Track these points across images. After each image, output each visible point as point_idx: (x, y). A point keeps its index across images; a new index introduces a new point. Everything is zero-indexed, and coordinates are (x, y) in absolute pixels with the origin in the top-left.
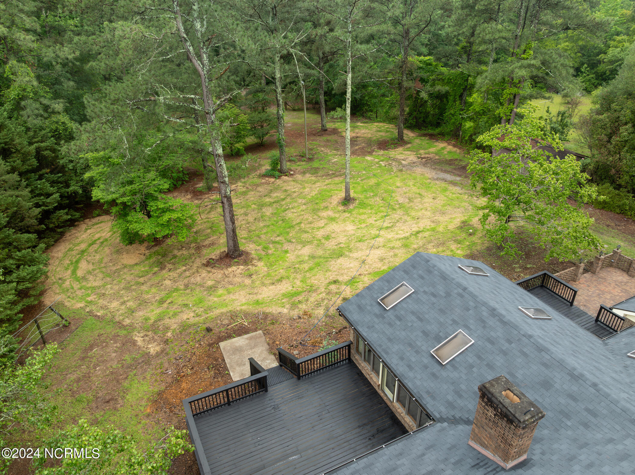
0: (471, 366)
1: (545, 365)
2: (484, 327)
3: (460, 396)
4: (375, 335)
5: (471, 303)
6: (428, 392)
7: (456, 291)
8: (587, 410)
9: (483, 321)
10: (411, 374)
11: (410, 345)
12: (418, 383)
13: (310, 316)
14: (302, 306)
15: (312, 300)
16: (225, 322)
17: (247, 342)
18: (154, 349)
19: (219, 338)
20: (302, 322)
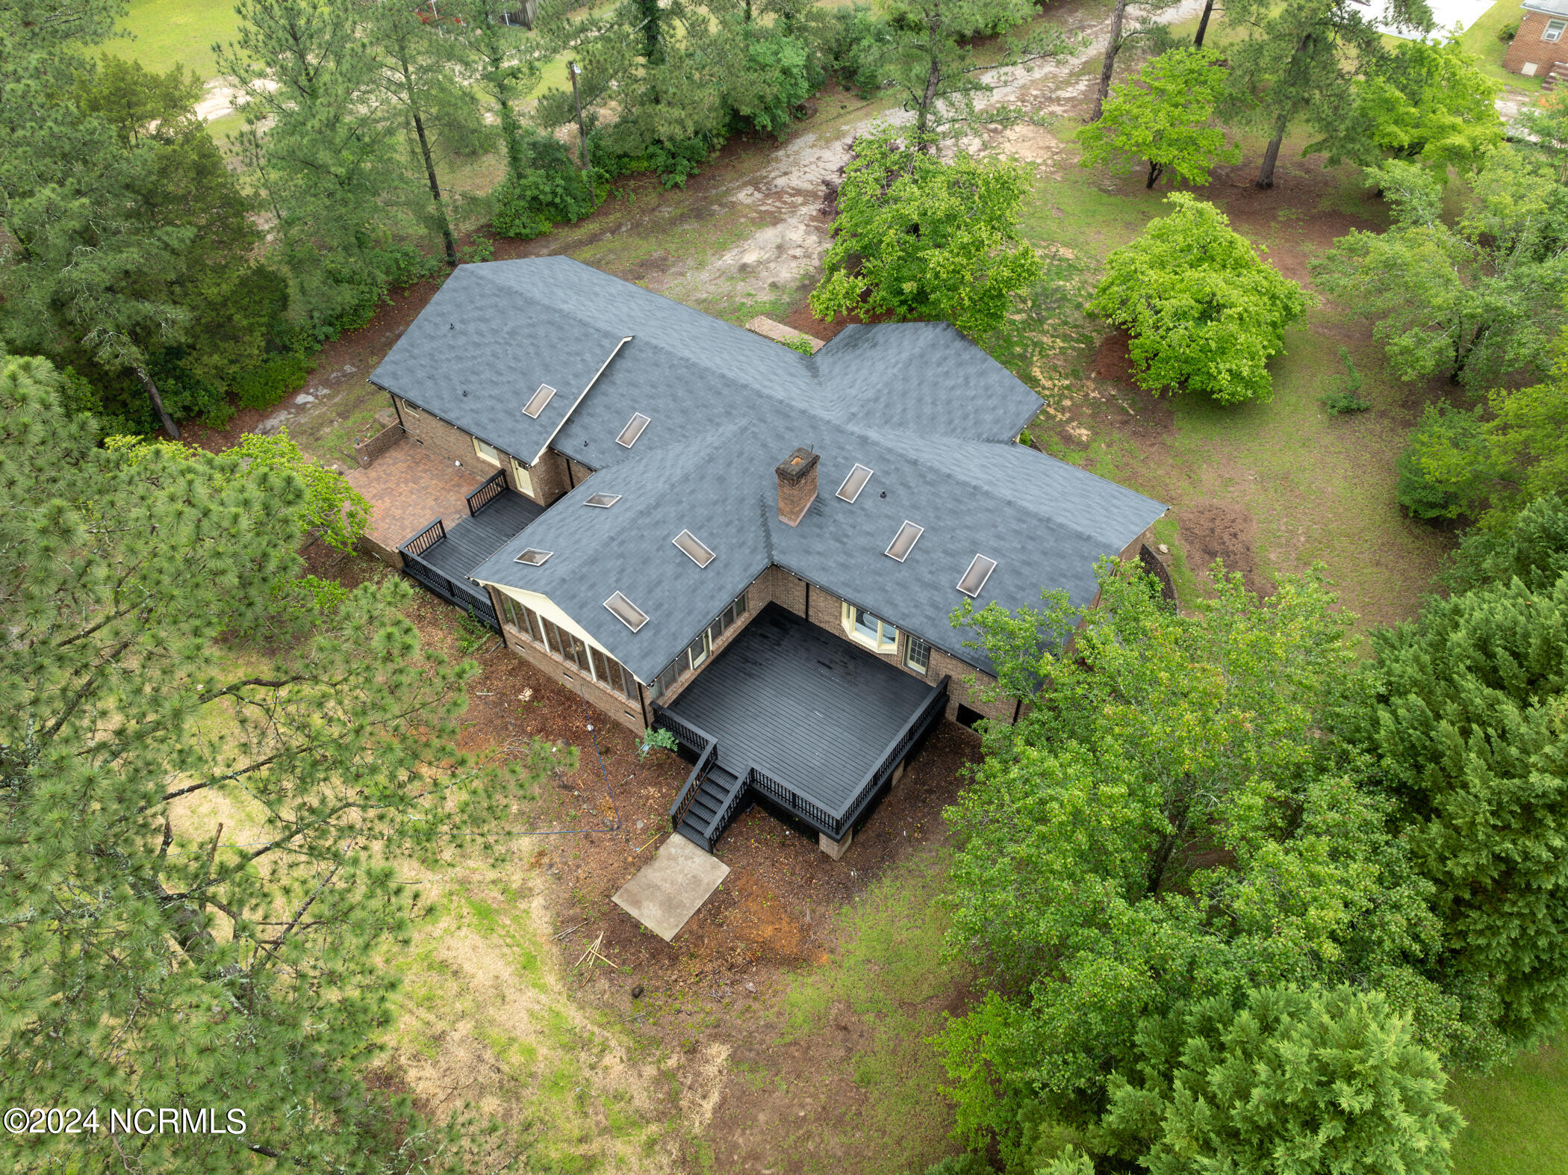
0: (712, 533)
1: (702, 478)
3: (744, 543)
4: (686, 629)
5: (633, 533)
6: (745, 570)
7: (616, 548)
9: (657, 523)
10: (729, 586)
11: (694, 591)
12: (736, 578)
13: (541, 854)
14: (516, 880)
15: (492, 875)
16: (603, 984)
17: (645, 904)
18: (719, 1053)
19: (653, 956)
20: (561, 856)
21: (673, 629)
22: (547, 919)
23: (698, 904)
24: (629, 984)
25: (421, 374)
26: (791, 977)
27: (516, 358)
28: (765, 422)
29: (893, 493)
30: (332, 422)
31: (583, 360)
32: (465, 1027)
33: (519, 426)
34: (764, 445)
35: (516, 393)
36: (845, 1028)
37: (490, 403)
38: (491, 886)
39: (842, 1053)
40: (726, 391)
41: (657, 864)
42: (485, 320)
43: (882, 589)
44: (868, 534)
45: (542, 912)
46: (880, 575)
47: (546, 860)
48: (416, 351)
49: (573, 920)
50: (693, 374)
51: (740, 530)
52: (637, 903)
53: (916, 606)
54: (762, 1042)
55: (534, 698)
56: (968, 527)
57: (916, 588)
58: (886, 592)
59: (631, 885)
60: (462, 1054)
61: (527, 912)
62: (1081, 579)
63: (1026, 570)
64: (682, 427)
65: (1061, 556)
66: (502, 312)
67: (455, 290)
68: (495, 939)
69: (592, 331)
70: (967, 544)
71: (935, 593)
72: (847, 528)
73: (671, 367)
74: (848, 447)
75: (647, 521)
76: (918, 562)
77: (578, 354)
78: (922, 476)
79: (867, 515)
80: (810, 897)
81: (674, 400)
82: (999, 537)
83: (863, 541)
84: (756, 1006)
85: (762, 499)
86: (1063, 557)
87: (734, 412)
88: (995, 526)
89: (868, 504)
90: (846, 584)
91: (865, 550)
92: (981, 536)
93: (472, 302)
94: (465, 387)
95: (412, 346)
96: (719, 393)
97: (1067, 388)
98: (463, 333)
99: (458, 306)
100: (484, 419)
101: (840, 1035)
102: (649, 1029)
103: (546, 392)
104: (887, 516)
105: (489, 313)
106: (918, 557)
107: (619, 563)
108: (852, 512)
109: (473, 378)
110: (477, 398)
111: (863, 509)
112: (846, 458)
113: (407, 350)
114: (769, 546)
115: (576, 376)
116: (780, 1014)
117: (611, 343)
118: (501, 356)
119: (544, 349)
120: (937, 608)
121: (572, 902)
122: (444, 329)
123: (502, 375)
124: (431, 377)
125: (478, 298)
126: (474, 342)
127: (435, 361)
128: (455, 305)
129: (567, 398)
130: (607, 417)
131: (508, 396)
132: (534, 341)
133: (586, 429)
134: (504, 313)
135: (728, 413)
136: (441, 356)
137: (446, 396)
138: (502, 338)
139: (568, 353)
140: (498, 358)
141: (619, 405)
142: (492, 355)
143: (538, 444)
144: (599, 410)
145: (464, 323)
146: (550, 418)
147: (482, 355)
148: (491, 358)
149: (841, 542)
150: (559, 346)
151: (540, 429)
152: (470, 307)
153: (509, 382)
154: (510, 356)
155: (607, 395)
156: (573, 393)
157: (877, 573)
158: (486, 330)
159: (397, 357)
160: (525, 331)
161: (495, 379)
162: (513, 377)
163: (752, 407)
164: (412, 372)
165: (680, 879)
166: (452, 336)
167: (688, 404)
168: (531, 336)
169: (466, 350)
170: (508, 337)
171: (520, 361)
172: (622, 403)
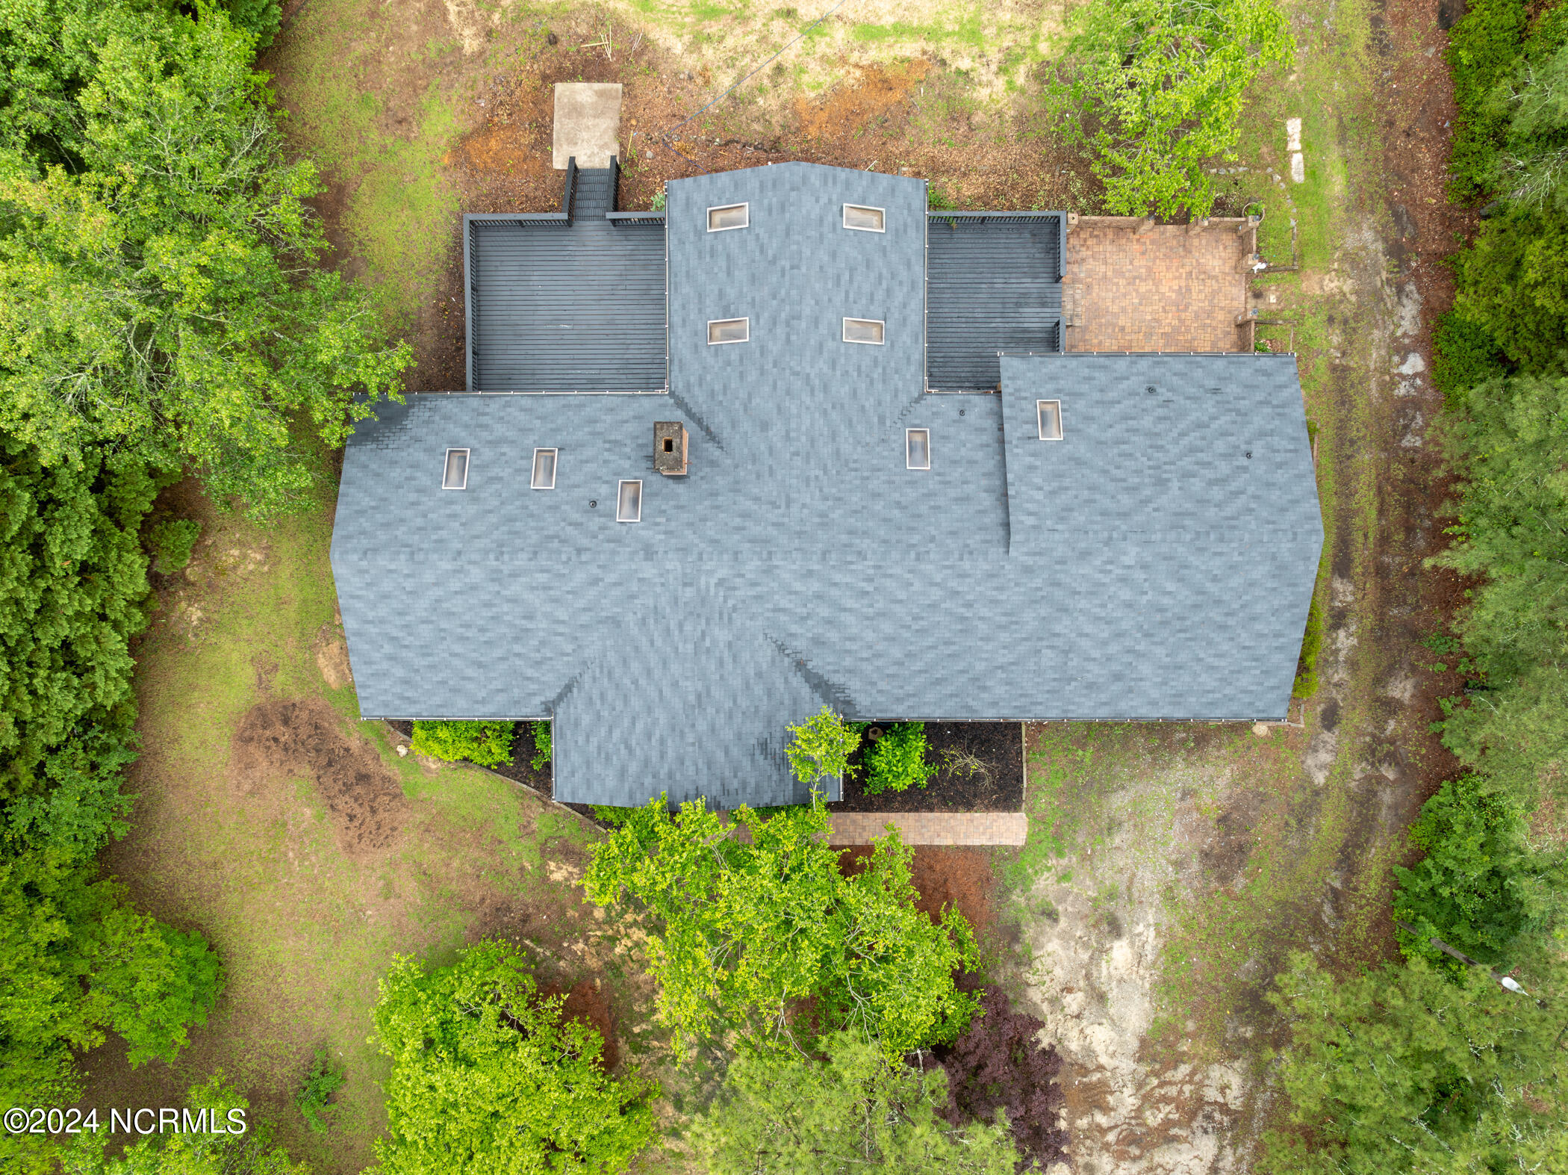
0: (729, 363)
1: (779, 408)
2: (770, 330)
3: (700, 385)
4: (680, 257)
5: (783, 292)
6: (680, 361)
7: (783, 262)
8: (771, 467)
9: (775, 323)
10: (680, 331)
11: (700, 296)
12: (680, 345)
13: (707, 82)
14: (708, 51)
15: (729, 42)
16: (583, 30)
17: (595, 98)
18: (470, 44)
19: (560, 68)
20: (689, 92)
21: (687, 246)
22: (660, 42)
23: (556, 125)
24: (564, 44)
26: (460, 129)
27: (1130, 456)
28: (773, 524)
29: (586, 512)
31: (1040, 489)
33: (1050, 386)
34: (757, 499)
35: (1089, 419)
36: (400, 122)
37: (1111, 395)
38: (722, 33)
39: (391, 104)
40: (844, 538)
41: (611, 133)
42: (1211, 483)
44: (587, 461)
45: (668, 44)
46: (552, 430)
47: (700, 80)
48: (1267, 410)
49: (639, 54)
51: (712, 394)
52: (601, 94)
53: (502, 418)
54: (449, 74)
56: (490, 512)
57: (511, 434)
58: (538, 418)
59: (616, 104)
61: (680, 36)
62: (357, 512)
63: (413, 497)
64: (867, 478)
65: (386, 525)
66: (1202, 502)
67: (1295, 502)
70: (482, 495)
71: (490, 438)
72: (612, 458)
73: (932, 539)
74: (662, 537)
75: (783, 315)
76: (522, 458)
77: (1053, 493)
78: (562, 541)
79: (600, 478)
80: (486, 196)
81: (898, 503)
82: (454, 516)
83: (588, 452)
84: (469, 94)
85: (719, 444)
86: (382, 525)
87: (817, 520)
88: (463, 524)
89: (604, 490)
90: (581, 406)
91: (581, 445)
92: (472, 509)
93: (1256, 497)
95: (1279, 414)
97: (613, 940)
98: (1225, 456)
99: (1270, 485)
100: (1101, 377)
101: (401, 115)
102: (527, 25)
103: (1050, 433)
104: (578, 486)
105: (1217, 493)
106: (524, 462)
107: (770, 253)
108: (615, 474)
109: (1160, 412)
110: (1133, 394)
111: (607, 482)
112: (657, 524)
113: (1283, 406)
114: (679, 403)
115: (1032, 468)
116: (449, 100)
117: (1022, 522)
118: (1150, 451)
119: (1102, 480)
120: (481, 426)
121: (652, 65)
122: (1258, 449)
123: (1128, 431)
124: (1216, 391)
125: (1253, 506)
126: (1202, 451)
127: (1230, 410)
128: (1274, 484)
129: (1019, 438)
130: (963, 451)
131: (1096, 412)
132: (1124, 485)
133: (976, 430)
134: (1198, 501)
135: (823, 515)
136: (1228, 418)
137: (1175, 378)
138: (1170, 472)
139: (1067, 489)
140: (1151, 447)
141: (961, 470)
142: (1162, 447)
143: (1009, 378)
144: (980, 455)
145: (1238, 467)
146: (1022, 410)
147: (1175, 441)
148: (1160, 443)
149: (610, 442)
150: (1086, 492)
151: (1024, 394)
152: (1251, 490)
153: (1111, 426)
154: (1138, 455)
155: (984, 475)
156: (1017, 447)
157: (556, 430)
158: (1202, 471)
159: (1286, 393)
160: (1147, 492)
161: (1131, 422)
162: (1110, 434)
163: (800, 534)
164: (1246, 386)
165: (585, 135)
166: (1238, 447)
167: (878, 506)
168: (1135, 489)
169: (1203, 438)
170: (1165, 476)
171: (1120, 455)
172: (956, 474)
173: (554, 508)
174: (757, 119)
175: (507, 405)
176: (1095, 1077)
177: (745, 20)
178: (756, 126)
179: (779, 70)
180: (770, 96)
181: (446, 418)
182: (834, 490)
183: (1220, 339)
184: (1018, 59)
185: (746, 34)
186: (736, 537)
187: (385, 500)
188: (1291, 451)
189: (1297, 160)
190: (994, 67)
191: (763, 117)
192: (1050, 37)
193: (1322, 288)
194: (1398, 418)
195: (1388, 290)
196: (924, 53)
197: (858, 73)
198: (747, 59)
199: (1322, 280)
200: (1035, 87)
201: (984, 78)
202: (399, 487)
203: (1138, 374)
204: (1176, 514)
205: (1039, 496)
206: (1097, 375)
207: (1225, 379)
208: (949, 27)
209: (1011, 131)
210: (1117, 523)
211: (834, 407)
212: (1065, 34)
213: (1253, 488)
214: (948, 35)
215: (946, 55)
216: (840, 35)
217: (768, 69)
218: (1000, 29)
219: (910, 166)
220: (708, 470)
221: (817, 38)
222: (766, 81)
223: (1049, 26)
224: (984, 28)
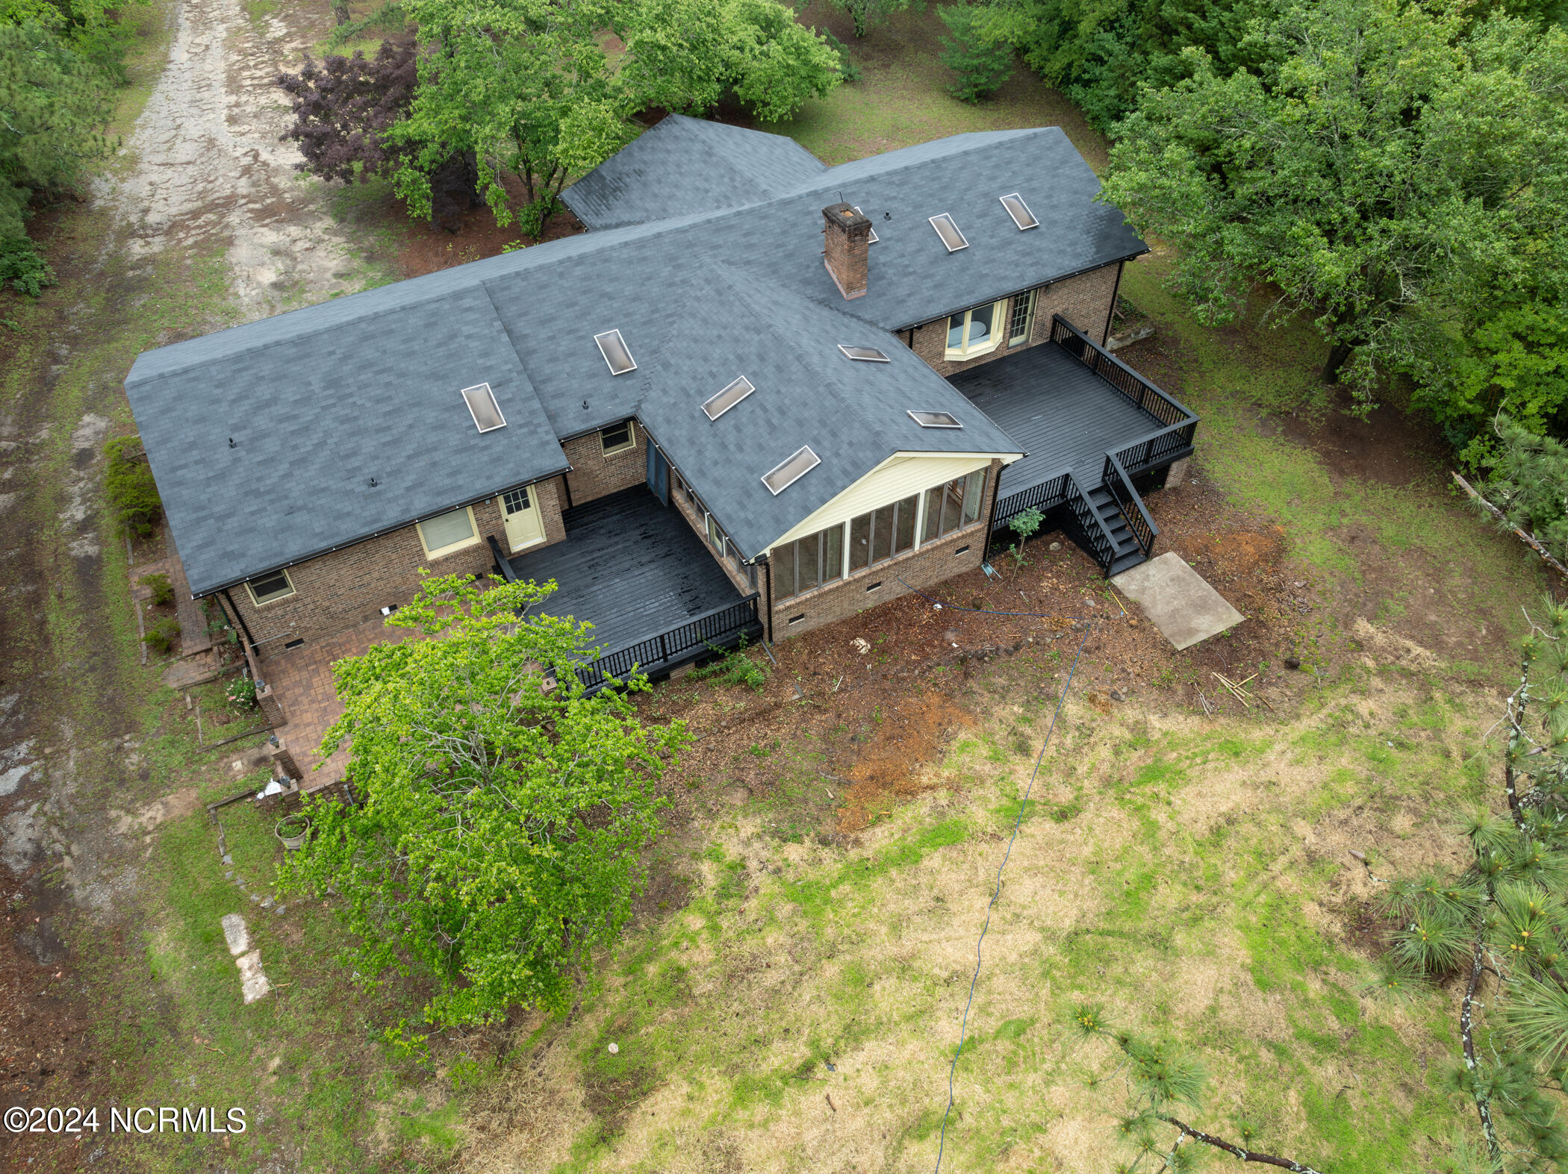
3: (863, 332)
4: (961, 405)
5: (830, 371)
9: (821, 355)
10: (914, 362)
11: (915, 380)
13: (1092, 699)
14: (1121, 732)
15: (1105, 752)
16: (1273, 691)
17: (1193, 624)
18: (1366, 629)
19: (1256, 637)
20: (1103, 682)
22: (1181, 718)
23: (1207, 586)
24: (1278, 670)
25: (270, 521)
26: (1294, 554)
27: (380, 400)
28: (720, 246)
29: (890, 210)
30: (119, 748)
31: (469, 337)
32: (1303, 828)
33: (497, 449)
34: (748, 263)
35: (440, 426)
36: (1353, 538)
37: (422, 462)
38: (1121, 758)
39: (1377, 547)
41: (1146, 601)
42: (274, 401)
43: (983, 276)
44: (919, 251)
46: (968, 269)
47: (1102, 698)
48: (219, 509)
49: (1191, 694)
50: (594, 264)
51: (845, 326)
52: (1191, 632)
53: (1017, 265)
54: (1357, 595)
55: (868, 638)
56: (967, 189)
57: (998, 255)
58: (987, 275)
60: (1337, 838)
61: (1165, 734)
63: (1035, 184)
64: (653, 312)
65: (1037, 159)
66: (279, 377)
68: (1193, 773)
69: (433, 306)
70: (985, 199)
71: (1013, 246)
72: (899, 260)
73: (561, 275)
76: (977, 237)
77: (453, 336)
78: (891, 183)
79: (897, 241)
80: (1212, 515)
81: (611, 298)
83: (922, 259)
85: (811, 299)
87: (681, 261)
88: (980, 175)
89: (887, 232)
91: (933, 263)
92: (984, 187)
93: (217, 401)
94: (360, 478)
95: (203, 508)
96: (644, 259)
98: (264, 435)
99: (201, 420)
100: (440, 480)
102: (1334, 669)
103: (479, 396)
104: (911, 229)
105: (265, 391)
106: (971, 235)
108: (885, 248)
109: (355, 462)
110: (396, 473)
111: (889, 239)
113: (198, 521)
114: (871, 323)
115: (486, 354)
116: (1331, 574)
117: (475, 299)
118: (356, 413)
119: (403, 365)
120: (1028, 254)
121: (1166, 687)
122: (224, 455)
123: (389, 428)
124: (291, 511)
125: (218, 391)
126: (293, 433)
127: (268, 492)
128: (196, 422)
129: (511, 380)
130: (567, 368)
131: (433, 438)
132: (375, 369)
133: (563, 395)
134: (285, 376)
135: (679, 267)
136: (268, 482)
137: (350, 508)
138: (326, 398)
139: (439, 345)
140: (356, 418)
141: (561, 349)
142: (342, 423)
143: (547, 443)
144: (548, 370)
145: (245, 428)
146: (519, 412)
147: (327, 434)
148: (346, 426)
149: (911, 274)
150: (417, 348)
151: (525, 430)
152: (224, 407)
153: (411, 426)
154: (368, 405)
155: (534, 351)
156: (510, 371)
157: (963, 270)
158: (288, 409)
159: (198, 538)
160: (347, 368)
161: (389, 438)
162: (409, 419)
163: (691, 245)
164: (252, 530)
165: (1171, 590)
166: (248, 452)
167: (629, 290)
168: (363, 367)
169: (295, 448)
170: (332, 391)
171: (390, 398)
172: (565, 344)
173: (917, 207)
174: (1006, 690)
175: (1022, 277)
176: (267, 221)
177: (1107, 782)
178: (1002, 681)
179: (1023, 748)
180: (1012, 719)
181: (1062, 252)
182: (680, 291)
183: (301, 695)
184: (723, 894)
185: (1094, 768)
186: (747, 226)
187: (1054, 176)
188: (181, 467)
189: (239, 943)
190: (753, 865)
191: (1004, 694)
192: (692, 940)
193: (165, 804)
194: (27, 718)
195: (58, 847)
196: (857, 842)
197: (925, 780)
198: (1069, 741)
199: (168, 812)
200: (681, 868)
201: (757, 845)
202: (1052, 188)
203: (396, 498)
204: (308, 355)
205: (467, 330)
206: (447, 481)
207: (283, 531)
208: (846, 888)
209: (689, 801)
210: (372, 328)
211: (719, 337)
212: (674, 954)
213: (221, 410)
214: (841, 879)
215: (825, 853)
216: (980, 815)
217: (1037, 745)
218: (772, 920)
219: (791, 703)
220: (808, 275)
221: (1005, 802)
222: (1028, 731)
223: (704, 953)
224: (795, 912)
